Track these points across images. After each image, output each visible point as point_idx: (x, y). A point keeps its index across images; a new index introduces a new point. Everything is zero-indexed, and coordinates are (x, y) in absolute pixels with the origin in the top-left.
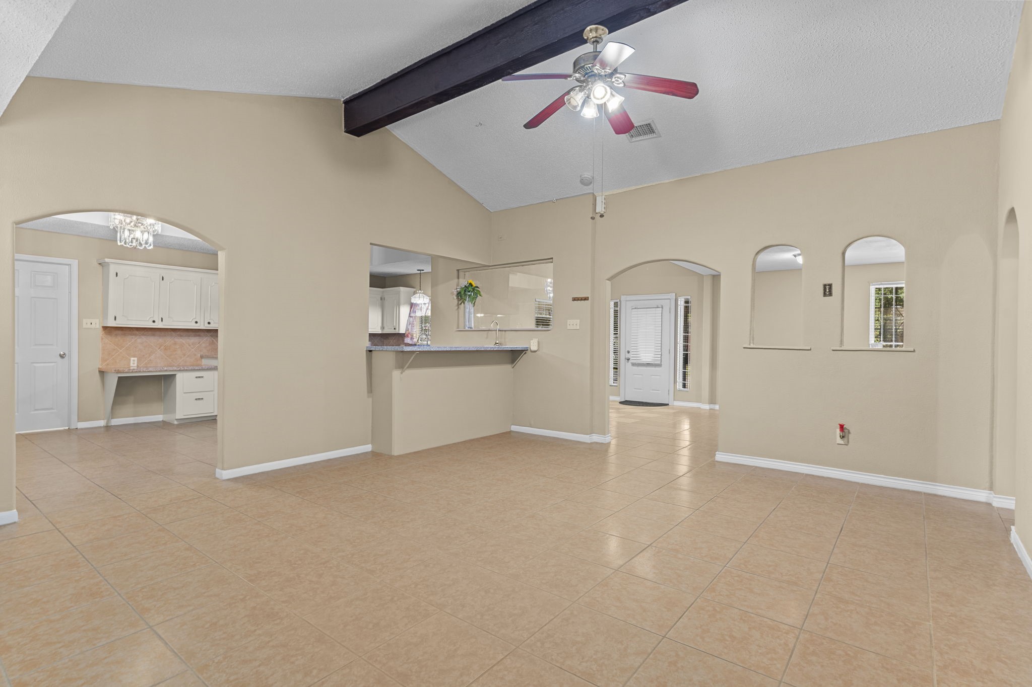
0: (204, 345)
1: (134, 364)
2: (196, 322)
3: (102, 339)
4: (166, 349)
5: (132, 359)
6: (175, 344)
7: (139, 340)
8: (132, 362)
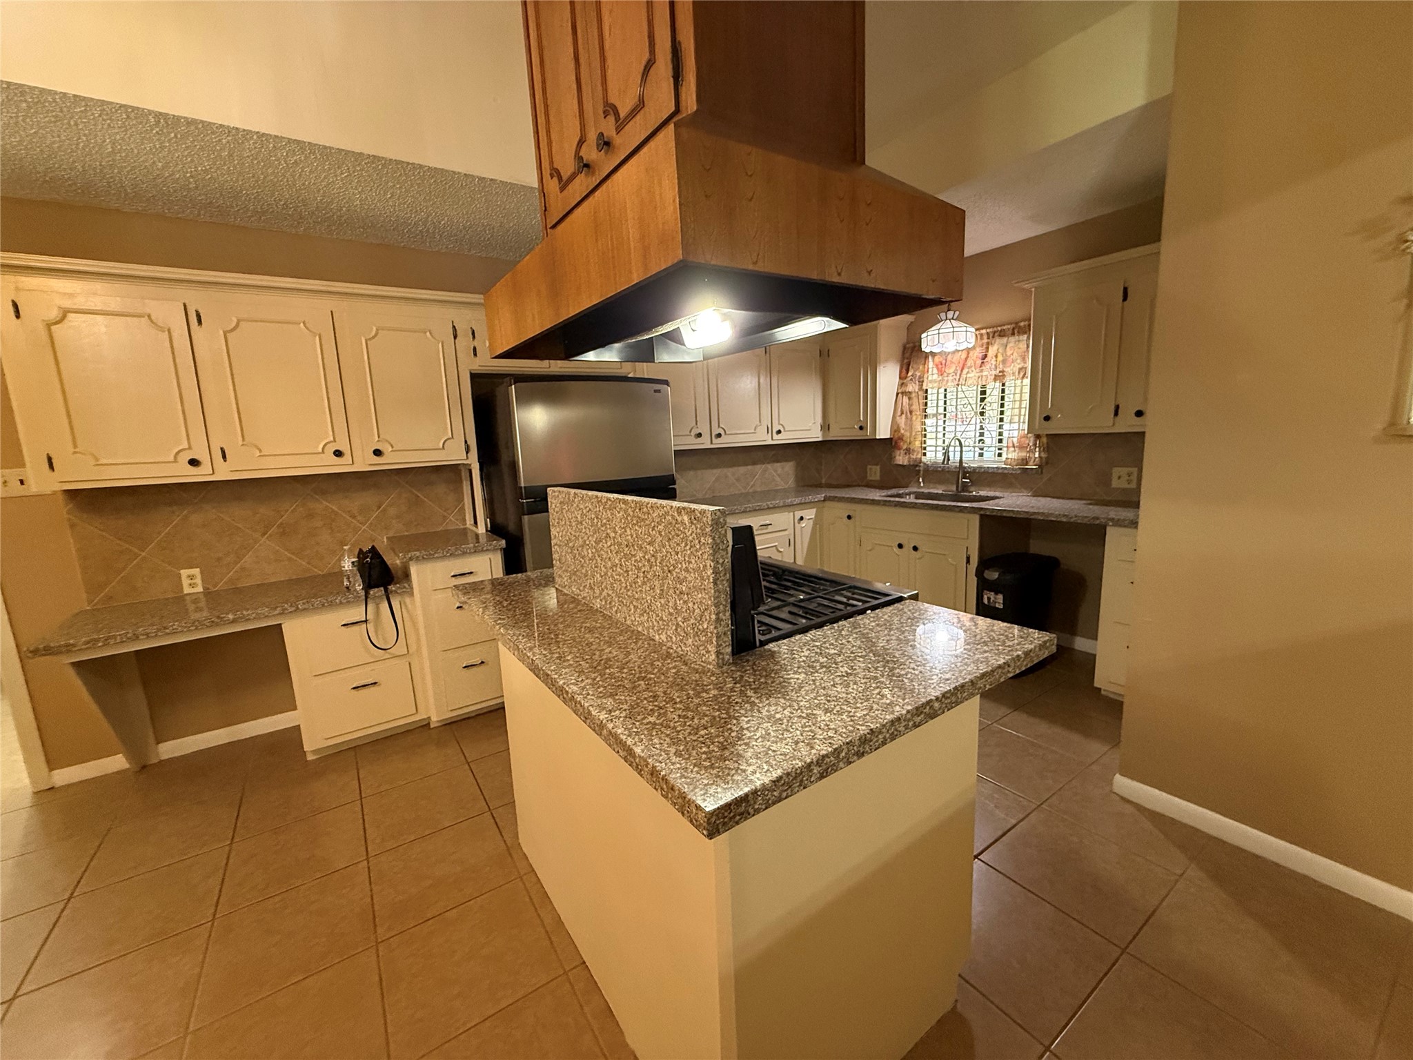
0: (392, 511)
1: (192, 585)
2: (338, 453)
3: (72, 526)
4: (283, 534)
5: (184, 573)
6: (311, 516)
7: (196, 518)
8: (185, 582)
